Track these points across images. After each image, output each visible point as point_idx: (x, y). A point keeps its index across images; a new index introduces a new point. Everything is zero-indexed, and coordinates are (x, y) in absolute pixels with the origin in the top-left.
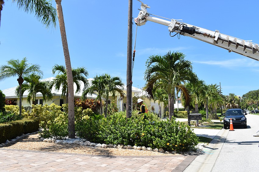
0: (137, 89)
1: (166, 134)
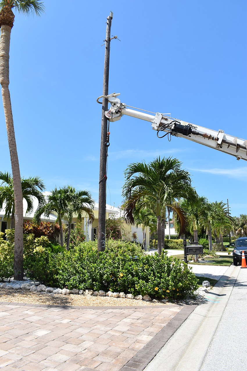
1: (154, 274)
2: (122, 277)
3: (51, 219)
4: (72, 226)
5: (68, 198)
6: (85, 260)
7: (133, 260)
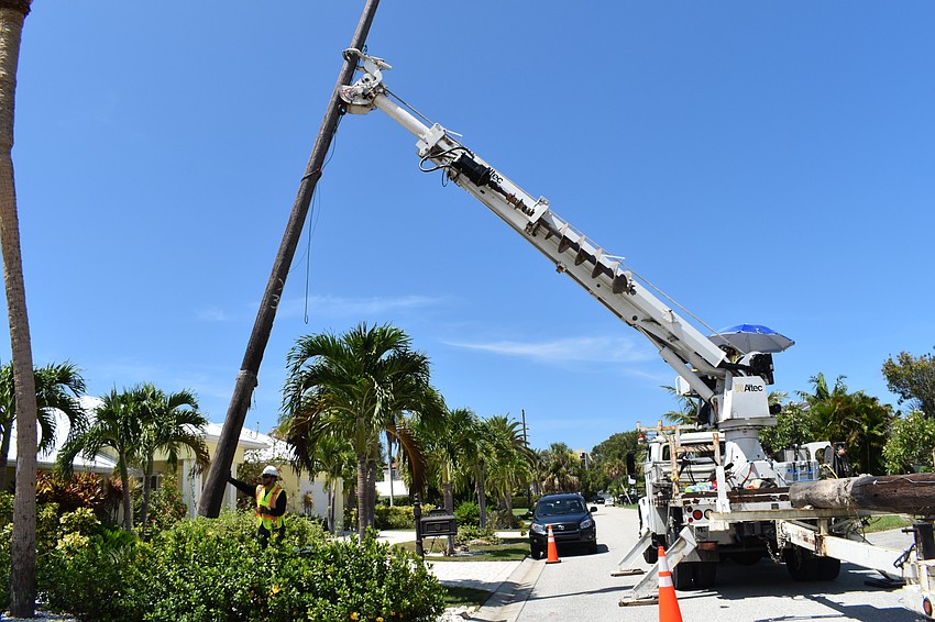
0: (254, 434)
1: (349, 583)
2: (277, 595)
3: (98, 465)
4: (152, 482)
5: (146, 415)
6: (189, 561)
7: (302, 555)
